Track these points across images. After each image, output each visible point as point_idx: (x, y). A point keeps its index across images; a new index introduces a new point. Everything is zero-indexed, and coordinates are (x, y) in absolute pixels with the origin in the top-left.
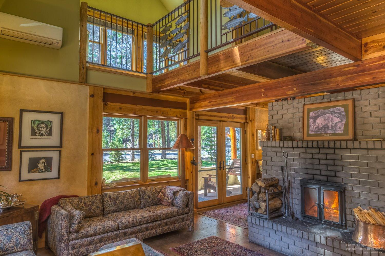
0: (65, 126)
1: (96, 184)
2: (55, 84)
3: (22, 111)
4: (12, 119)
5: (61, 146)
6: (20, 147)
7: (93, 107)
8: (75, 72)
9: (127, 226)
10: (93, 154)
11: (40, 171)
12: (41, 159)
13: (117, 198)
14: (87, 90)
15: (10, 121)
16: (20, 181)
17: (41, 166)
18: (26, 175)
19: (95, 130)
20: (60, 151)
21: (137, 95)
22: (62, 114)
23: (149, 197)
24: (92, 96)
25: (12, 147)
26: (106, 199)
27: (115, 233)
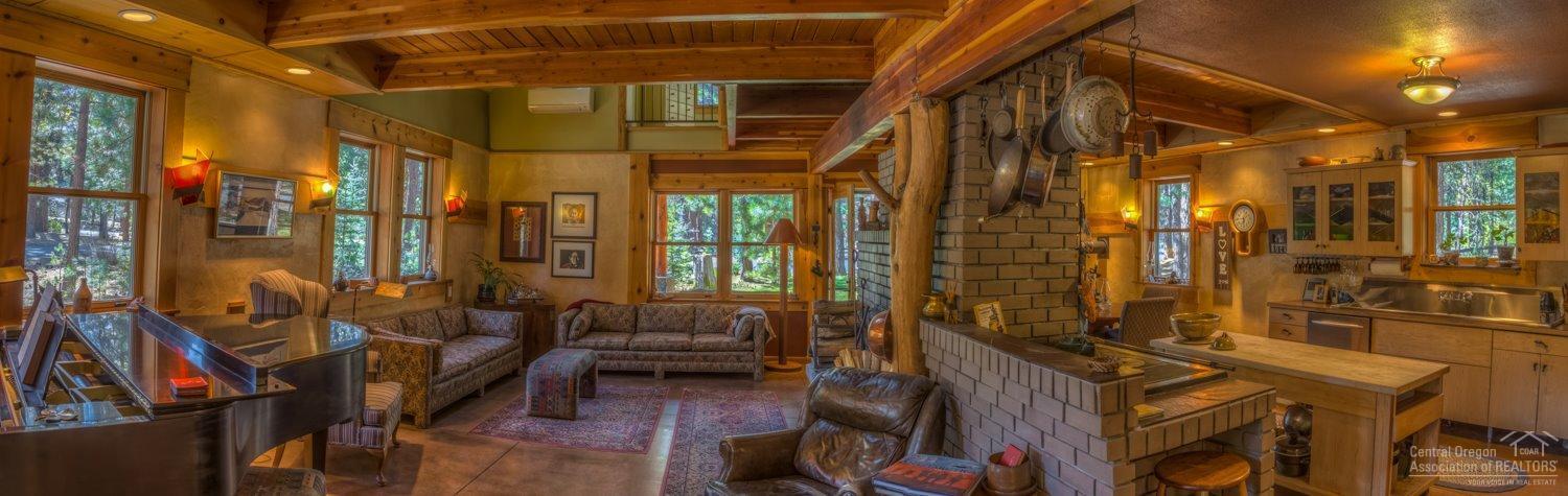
0: (600, 211)
1: (639, 291)
2: (588, 157)
3: (554, 194)
4: (546, 204)
5: (595, 236)
6: (552, 236)
7: (635, 182)
8: (614, 138)
9: (639, 347)
10: (634, 249)
11: (572, 267)
12: (572, 252)
13: (656, 312)
14: (626, 160)
15: (543, 206)
16: (552, 276)
17: (573, 261)
18: (558, 271)
19: (638, 216)
20: (594, 244)
21: (705, 157)
22: (596, 195)
23: (708, 319)
24: (633, 167)
25: (544, 235)
26: (641, 312)
27: (621, 352)
